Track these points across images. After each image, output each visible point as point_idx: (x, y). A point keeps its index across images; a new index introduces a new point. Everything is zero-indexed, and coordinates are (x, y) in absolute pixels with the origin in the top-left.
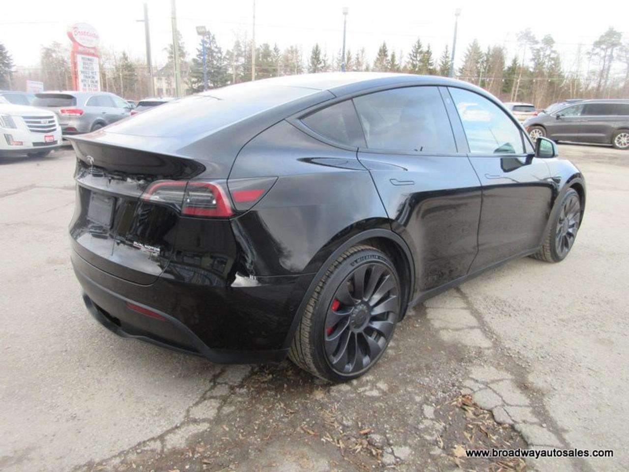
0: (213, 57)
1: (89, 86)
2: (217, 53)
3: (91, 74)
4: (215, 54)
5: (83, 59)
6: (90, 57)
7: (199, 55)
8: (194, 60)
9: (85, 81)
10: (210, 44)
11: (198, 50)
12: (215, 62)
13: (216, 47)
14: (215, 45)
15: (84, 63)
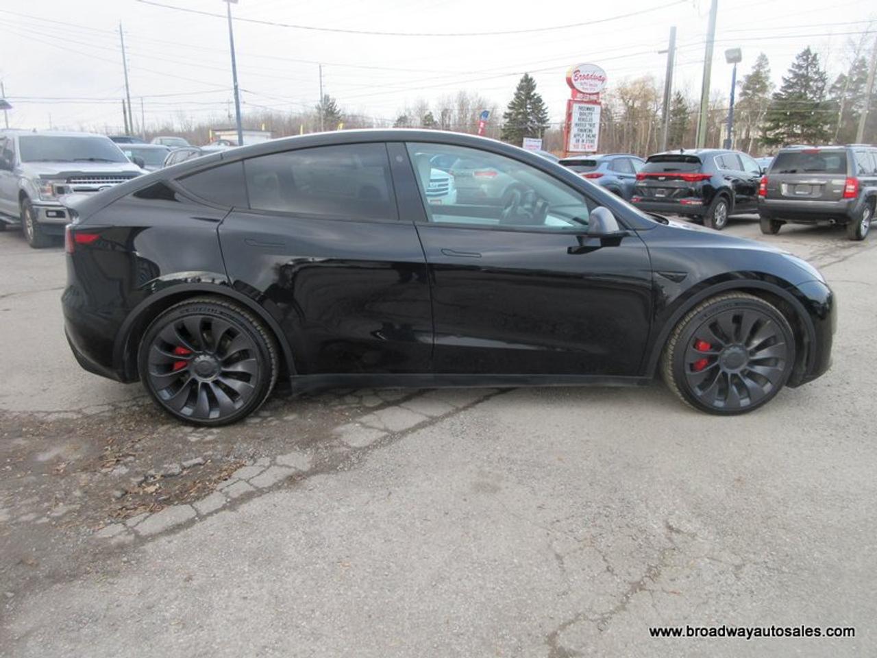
0: (807, 87)
1: (583, 141)
2: (816, 81)
3: (588, 126)
4: (811, 83)
5: (580, 108)
6: (590, 106)
7: (785, 87)
8: (776, 95)
9: (579, 135)
10: (807, 69)
11: (784, 79)
12: (810, 96)
13: (816, 73)
14: (815, 70)
15: (581, 114)
